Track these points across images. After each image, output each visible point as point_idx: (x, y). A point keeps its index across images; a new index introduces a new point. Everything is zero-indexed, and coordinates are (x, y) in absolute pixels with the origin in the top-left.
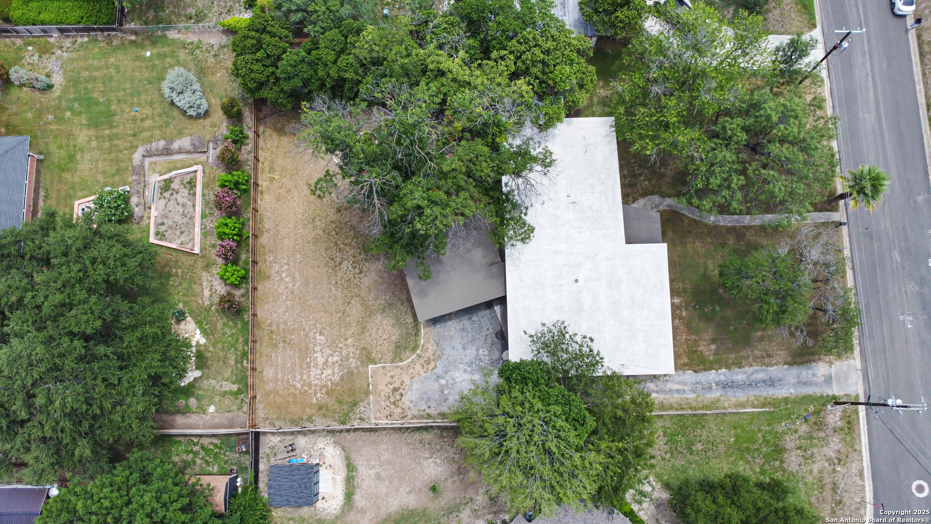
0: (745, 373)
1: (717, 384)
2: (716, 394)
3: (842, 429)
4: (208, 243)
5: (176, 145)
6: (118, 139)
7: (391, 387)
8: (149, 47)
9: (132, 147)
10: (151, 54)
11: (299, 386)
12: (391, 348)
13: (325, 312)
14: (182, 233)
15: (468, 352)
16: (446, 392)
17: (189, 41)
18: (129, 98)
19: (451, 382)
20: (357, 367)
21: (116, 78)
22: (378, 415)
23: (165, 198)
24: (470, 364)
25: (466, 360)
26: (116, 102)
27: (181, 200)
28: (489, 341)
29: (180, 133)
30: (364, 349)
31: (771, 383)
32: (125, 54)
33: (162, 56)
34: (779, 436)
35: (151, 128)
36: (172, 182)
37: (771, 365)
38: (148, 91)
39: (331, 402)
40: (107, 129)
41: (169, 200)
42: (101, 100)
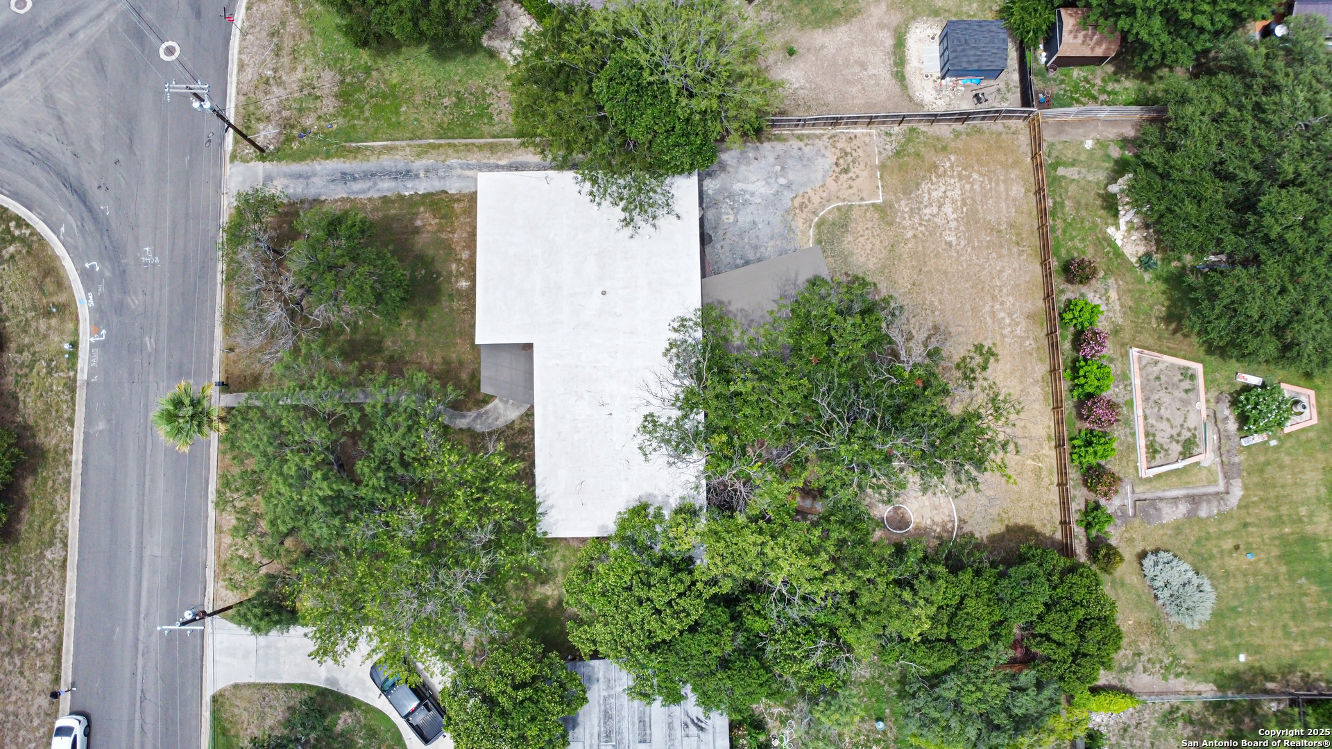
0: (378, 190)
1: (417, 176)
2: (419, 164)
3: (258, 120)
4: (1119, 365)
5: (1183, 508)
6: (1269, 519)
7: (851, 174)
8: (1242, 668)
9: (1246, 507)
10: (1237, 657)
11: (975, 176)
12: (853, 225)
13: (946, 273)
14: (1158, 378)
15: (749, 219)
16: (778, 168)
17: (1182, 679)
18: (1261, 585)
19: (772, 181)
20: (899, 200)
21: (1286, 616)
22: (867, 139)
23: (1189, 430)
24: (746, 203)
25: (752, 208)
26: (1281, 578)
27: (1164, 425)
28: (720, 232)
29: (1178, 528)
30: (890, 224)
31: (345, 177)
32: (1279, 657)
33: (1222, 653)
34: (343, 112)
35: (1223, 535)
36: (1181, 453)
37: (342, 200)
38: (1235, 595)
39: (930, 156)
40: (1288, 534)
41: (1182, 425)
42: (1303, 580)
